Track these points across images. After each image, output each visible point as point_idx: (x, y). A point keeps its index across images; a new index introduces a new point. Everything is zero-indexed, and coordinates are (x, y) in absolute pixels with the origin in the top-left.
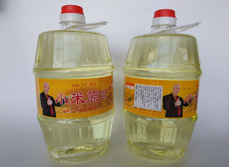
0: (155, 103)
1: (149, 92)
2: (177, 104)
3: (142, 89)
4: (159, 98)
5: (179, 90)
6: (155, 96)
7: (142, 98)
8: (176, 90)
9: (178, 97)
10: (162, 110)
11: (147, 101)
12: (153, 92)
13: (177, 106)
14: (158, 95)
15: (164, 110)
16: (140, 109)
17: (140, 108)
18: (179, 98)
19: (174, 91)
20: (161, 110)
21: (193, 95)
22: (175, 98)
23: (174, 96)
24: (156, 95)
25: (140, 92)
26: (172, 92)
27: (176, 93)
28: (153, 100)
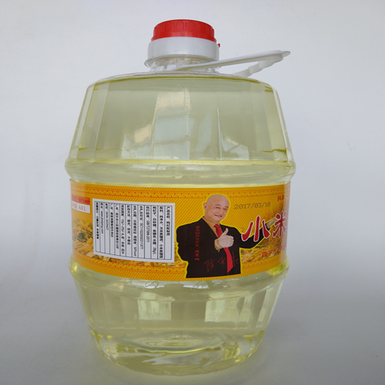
0: (154, 246)
1: (134, 218)
2: (220, 244)
3: (111, 211)
4: (165, 233)
5: (226, 209)
6: (154, 228)
7: (115, 234)
8: (215, 211)
9: (223, 228)
10: (175, 261)
11: (129, 241)
12: (147, 219)
13: (223, 250)
14: (160, 225)
15: (183, 262)
16: (111, 260)
17: (111, 258)
18: (227, 229)
19: (211, 214)
20: (173, 261)
21: (269, 219)
22: (214, 230)
23: (212, 225)
24: (155, 225)
25: (109, 219)
26: (204, 215)
27: (217, 218)
28: (148, 238)
